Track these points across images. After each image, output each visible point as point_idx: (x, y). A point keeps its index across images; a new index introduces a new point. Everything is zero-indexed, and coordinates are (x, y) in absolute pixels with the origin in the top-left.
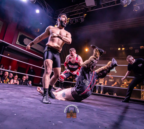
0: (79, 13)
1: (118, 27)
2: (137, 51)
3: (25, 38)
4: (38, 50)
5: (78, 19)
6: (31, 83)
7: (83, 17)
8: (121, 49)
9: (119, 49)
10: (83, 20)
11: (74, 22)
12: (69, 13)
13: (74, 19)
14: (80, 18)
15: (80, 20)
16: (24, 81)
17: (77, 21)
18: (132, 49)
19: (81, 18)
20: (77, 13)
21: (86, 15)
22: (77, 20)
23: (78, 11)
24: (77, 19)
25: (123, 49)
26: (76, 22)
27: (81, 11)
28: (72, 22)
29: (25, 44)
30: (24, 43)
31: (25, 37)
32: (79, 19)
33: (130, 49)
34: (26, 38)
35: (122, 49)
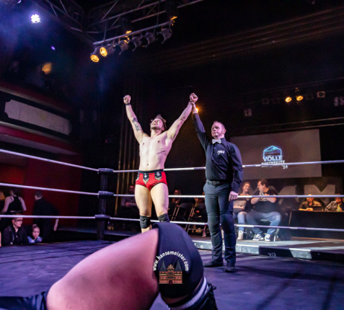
0: (157, 12)
1: (274, 42)
2: (339, 101)
3: (8, 101)
4: (53, 129)
5: (156, 33)
6: (38, 234)
7: (166, 27)
8: (294, 99)
9: (288, 100)
10: (170, 35)
11: (144, 41)
12: (128, 14)
13: (144, 33)
14: (159, 29)
15: (161, 37)
16: (17, 230)
17: (150, 39)
18: (324, 96)
19: (164, 27)
20: (152, 13)
21: (174, 18)
22: (152, 35)
23: (152, 6)
24: (151, 31)
25: (299, 98)
26: (149, 43)
27: (162, 7)
28: (137, 43)
29: (10, 116)
30: (6, 115)
31: (9, 98)
32: (158, 33)
33: (318, 96)
34: (12, 101)
35: (296, 99)
